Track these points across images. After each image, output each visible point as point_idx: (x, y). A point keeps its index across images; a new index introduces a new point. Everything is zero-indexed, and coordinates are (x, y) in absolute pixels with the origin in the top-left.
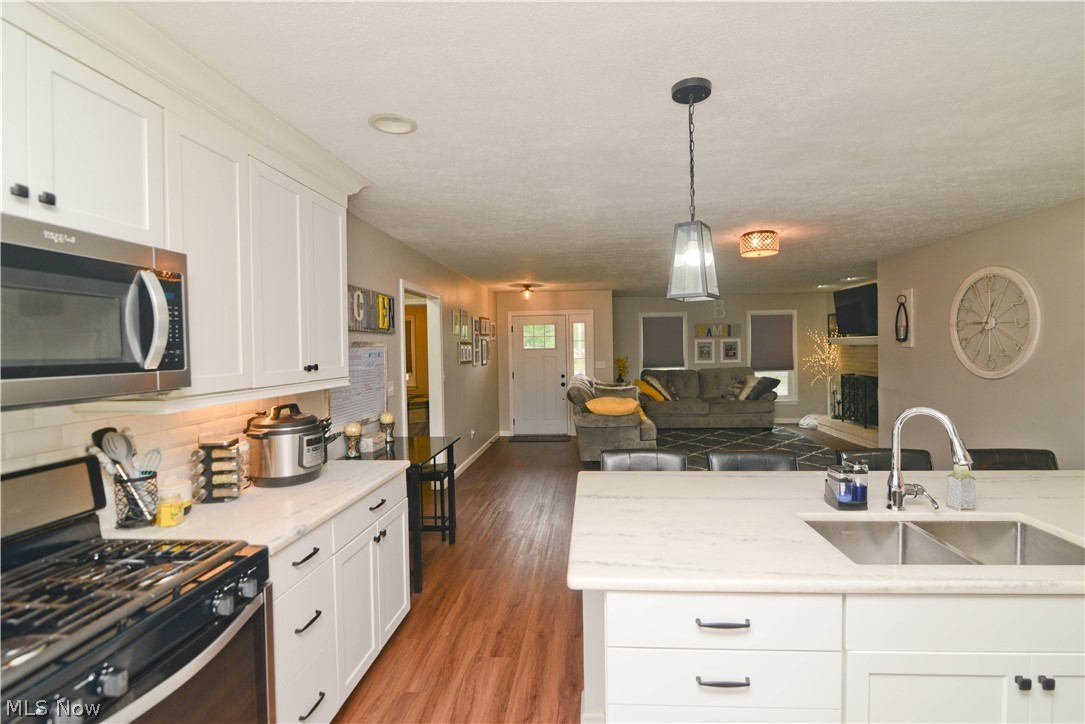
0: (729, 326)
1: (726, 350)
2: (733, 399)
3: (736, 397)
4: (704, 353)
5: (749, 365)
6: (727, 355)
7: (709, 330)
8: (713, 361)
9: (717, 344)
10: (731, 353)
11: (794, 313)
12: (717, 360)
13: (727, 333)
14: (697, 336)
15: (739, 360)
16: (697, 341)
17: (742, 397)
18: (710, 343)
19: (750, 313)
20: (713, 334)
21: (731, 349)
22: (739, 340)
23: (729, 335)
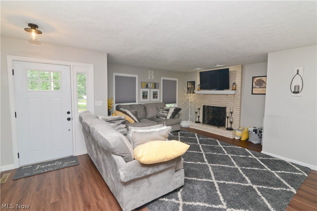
0: (155, 84)
1: (154, 95)
2: (164, 119)
3: (166, 117)
4: (145, 96)
5: (162, 102)
6: (154, 97)
7: (147, 84)
8: (148, 100)
9: (150, 92)
10: (155, 96)
11: (177, 80)
12: (150, 99)
13: (154, 87)
14: (142, 88)
15: (158, 100)
16: (142, 90)
17: (168, 118)
18: (147, 91)
19: (162, 78)
20: (149, 87)
21: (155, 94)
22: (158, 90)
23: (155, 88)
